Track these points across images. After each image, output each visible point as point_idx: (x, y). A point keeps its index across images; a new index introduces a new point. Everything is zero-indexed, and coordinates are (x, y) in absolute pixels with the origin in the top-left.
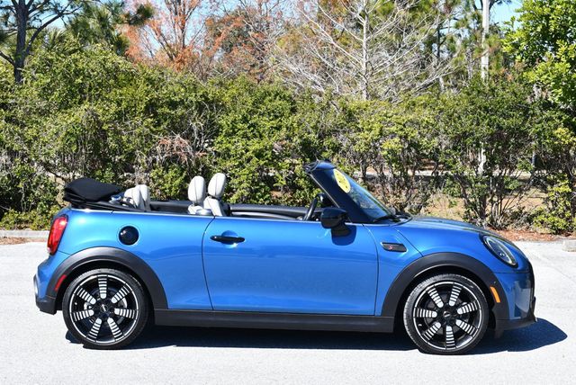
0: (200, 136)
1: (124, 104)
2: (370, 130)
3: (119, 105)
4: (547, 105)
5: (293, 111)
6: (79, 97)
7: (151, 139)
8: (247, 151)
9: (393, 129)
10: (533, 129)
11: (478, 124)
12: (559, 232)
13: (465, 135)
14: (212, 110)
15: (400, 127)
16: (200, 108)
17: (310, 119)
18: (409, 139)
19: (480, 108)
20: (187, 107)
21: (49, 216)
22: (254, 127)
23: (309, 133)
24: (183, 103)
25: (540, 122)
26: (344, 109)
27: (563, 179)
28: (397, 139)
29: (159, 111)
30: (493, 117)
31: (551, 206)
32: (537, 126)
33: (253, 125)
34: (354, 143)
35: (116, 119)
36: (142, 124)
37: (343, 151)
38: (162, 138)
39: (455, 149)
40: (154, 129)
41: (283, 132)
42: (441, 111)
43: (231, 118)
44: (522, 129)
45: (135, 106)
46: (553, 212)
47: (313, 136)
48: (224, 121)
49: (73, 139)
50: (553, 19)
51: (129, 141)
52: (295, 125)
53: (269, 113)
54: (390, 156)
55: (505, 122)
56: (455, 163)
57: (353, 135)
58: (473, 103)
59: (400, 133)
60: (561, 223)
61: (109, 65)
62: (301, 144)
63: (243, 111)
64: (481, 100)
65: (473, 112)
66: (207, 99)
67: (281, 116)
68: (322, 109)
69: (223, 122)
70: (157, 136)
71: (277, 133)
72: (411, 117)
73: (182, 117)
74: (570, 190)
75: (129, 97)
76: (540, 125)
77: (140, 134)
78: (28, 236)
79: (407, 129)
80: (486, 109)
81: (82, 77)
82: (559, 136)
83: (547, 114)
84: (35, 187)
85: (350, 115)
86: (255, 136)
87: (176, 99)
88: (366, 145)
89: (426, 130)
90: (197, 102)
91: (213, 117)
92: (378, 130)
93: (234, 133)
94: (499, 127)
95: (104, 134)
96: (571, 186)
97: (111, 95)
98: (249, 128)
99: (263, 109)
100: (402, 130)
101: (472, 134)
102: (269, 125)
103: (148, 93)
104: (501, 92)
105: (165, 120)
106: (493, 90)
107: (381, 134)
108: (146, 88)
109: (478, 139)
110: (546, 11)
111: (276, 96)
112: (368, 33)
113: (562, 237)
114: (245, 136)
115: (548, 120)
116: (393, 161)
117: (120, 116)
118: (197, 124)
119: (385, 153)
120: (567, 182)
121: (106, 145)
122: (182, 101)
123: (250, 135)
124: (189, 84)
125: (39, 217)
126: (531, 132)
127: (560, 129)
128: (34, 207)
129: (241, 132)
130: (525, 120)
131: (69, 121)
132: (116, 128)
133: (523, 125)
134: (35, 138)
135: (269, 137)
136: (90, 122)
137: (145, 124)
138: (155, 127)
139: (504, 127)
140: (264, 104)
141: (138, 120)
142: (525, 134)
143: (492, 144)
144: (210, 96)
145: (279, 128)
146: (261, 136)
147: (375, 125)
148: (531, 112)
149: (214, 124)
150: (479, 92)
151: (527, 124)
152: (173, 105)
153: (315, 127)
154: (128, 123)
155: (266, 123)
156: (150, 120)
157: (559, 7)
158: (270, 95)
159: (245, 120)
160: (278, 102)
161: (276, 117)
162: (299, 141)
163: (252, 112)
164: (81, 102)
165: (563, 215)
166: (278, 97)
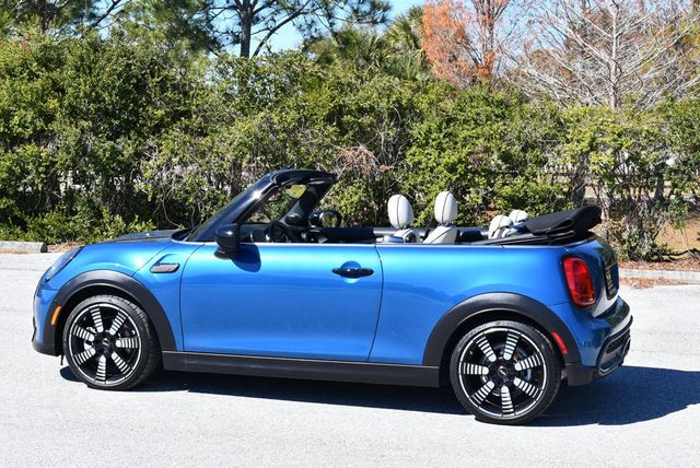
2: (580, 141)
8: (438, 165)
16: (392, 115)
24: (374, 110)
29: (347, 118)
33: (447, 135)
35: (294, 127)
36: (322, 133)
38: (344, 149)
40: (336, 140)
41: (479, 144)
43: (425, 126)
45: (317, 113)
48: (417, 130)
51: (308, 152)
54: (601, 172)
59: (614, 143)
66: (400, 106)
69: (415, 132)
70: (339, 148)
73: (371, 125)
77: (321, 145)
79: (622, 139)
85: (560, 124)
87: (366, 105)
89: (646, 141)
90: (389, 109)
92: (587, 141)
93: (427, 144)
97: (291, 101)
100: (615, 140)
103: (332, 96)
105: (350, 128)
107: (591, 146)
114: (439, 147)
118: (387, 133)
119: (596, 167)
122: (372, 108)
123: (444, 147)
129: (434, 143)
134: (211, 149)
136: (264, 131)
137: (326, 133)
138: (337, 136)
141: (319, 128)
144: (404, 102)
146: (456, 148)
147: (585, 135)
152: (362, 111)
153: (519, 138)
154: (308, 132)
156: (331, 129)
159: (439, 129)
163: (449, 120)
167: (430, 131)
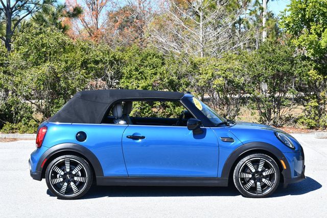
0: (112, 79)
1: (69, 63)
2: (207, 74)
3: (66, 63)
4: (304, 58)
5: (163, 64)
6: (44, 59)
7: (85, 81)
8: (138, 87)
9: (219, 73)
10: (297, 71)
11: (266, 69)
12: (312, 128)
13: (259, 75)
14: (118, 65)
15: (223, 71)
16: (112, 63)
17: (173, 68)
18: (228, 78)
19: (267, 60)
20: (104, 63)
21: (29, 125)
22: (142, 73)
23: (172, 76)
24: (102, 61)
25: (300, 68)
26: (192, 62)
27: (314, 99)
28: (221, 79)
29: (89, 66)
30: (274, 65)
31: (307, 114)
32: (298, 69)
33: (141, 73)
34: (198, 81)
35: (65, 71)
36: (79, 73)
37: (192, 86)
38: (91, 81)
39: (253, 83)
40: (86, 76)
41: (158, 76)
42: (245, 62)
43: (129, 68)
44: (291, 71)
45: (75, 63)
46: (309, 117)
47: (175, 78)
48: (125, 70)
49: (41, 83)
50: (308, 11)
51: (72, 83)
52: (164, 72)
53: (150, 66)
54: (218, 88)
55: (281, 68)
56: (254, 91)
57: (197, 77)
58: (263, 58)
59: (223, 75)
60: (313, 123)
61: (60, 41)
62: (168, 82)
63: (136, 65)
64: (267, 56)
65: (263, 62)
66: (115, 59)
67: (157, 67)
68: (179, 63)
69: (124, 71)
70: (88, 80)
71: (155, 77)
72: (229, 66)
73: (101, 69)
74: (318, 105)
75: (72, 59)
76: (300, 69)
77: (79, 79)
78: (18, 137)
79: (227, 73)
80: (270, 61)
81: (45, 48)
82: (311, 75)
83: (304, 63)
84: (20, 109)
85: (195, 66)
86: (142, 78)
87: (98, 59)
88: (204, 82)
89: (237, 73)
90: (110, 60)
91: (119, 68)
92: (211, 74)
93: (131, 77)
94: (278, 71)
95: (58, 79)
96: (318, 102)
97: (62, 58)
98: (139, 74)
99: (146, 63)
100: (224, 73)
101: (263, 75)
102: (150, 72)
103: (82, 56)
104: (279, 51)
105: (92, 71)
106: (273, 50)
107: (213, 76)
108: (81, 53)
109: (266, 78)
110: (304, 6)
111: (153, 56)
112: (203, 19)
113: (314, 130)
114: (137, 78)
115: (304, 66)
116: (220, 91)
117: (67, 69)
118: (110, 73)
119: (215, 86)
120: (316, 100)
121: (60, 86)
122: (101, 60)
123: (139, 78)
124: (105, 51)
125: (23, 126)
126: (295, 73)
127: (311, 71)
128: (20, 121)
129: (135, 76)
130: (292, 66)
131: (39, 73)
132: (65, 76)
133: (291, 69)
134: (20, 82)
135: (150, 79)
136: (51, 73)
137: (81, 73)
138: (86, 74)
139: (281, 70)
140: (147, 61)
141: (77, 71)
142: (292, 74)
143: (274, 80)
144: (117, 57)
145: (155, 74)
146: (146, 78)
147: (209, 71)
148: (295, 62)
149: (120, 72)
150: (266, 51)
151: (293, 69)
152: (97, 62)
153: (176, 73)
154: (72, 73)
155: (148, 71)
156: (84, 71)
157: (311, 4)
158: (150, 55)
159: (137, 70)
160: (155, 59)
161: (154, 68)
162: (167, 81)
163: (140, 65)
164: (45, 62)
165: (314, 119)
166: (155, 57)
167: (131, 70)
